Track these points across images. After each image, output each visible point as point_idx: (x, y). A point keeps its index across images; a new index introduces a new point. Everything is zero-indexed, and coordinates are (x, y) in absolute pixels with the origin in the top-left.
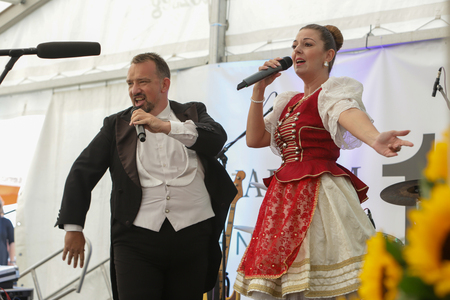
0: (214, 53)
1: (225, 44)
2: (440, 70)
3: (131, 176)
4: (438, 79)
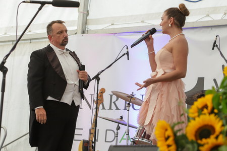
2: (217, 36)
3: (62, 76)
4: (215, 41)
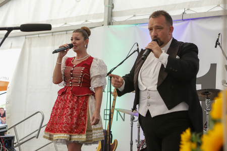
0: (107, 20)
1: (112, 16)
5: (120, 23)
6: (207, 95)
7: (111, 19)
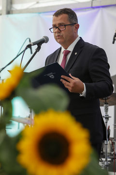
0: (5, 8)
1: (11, 3)
4: (115, 34)
5: (21, 12)
6: (106, 99)
7: (11, 7)
